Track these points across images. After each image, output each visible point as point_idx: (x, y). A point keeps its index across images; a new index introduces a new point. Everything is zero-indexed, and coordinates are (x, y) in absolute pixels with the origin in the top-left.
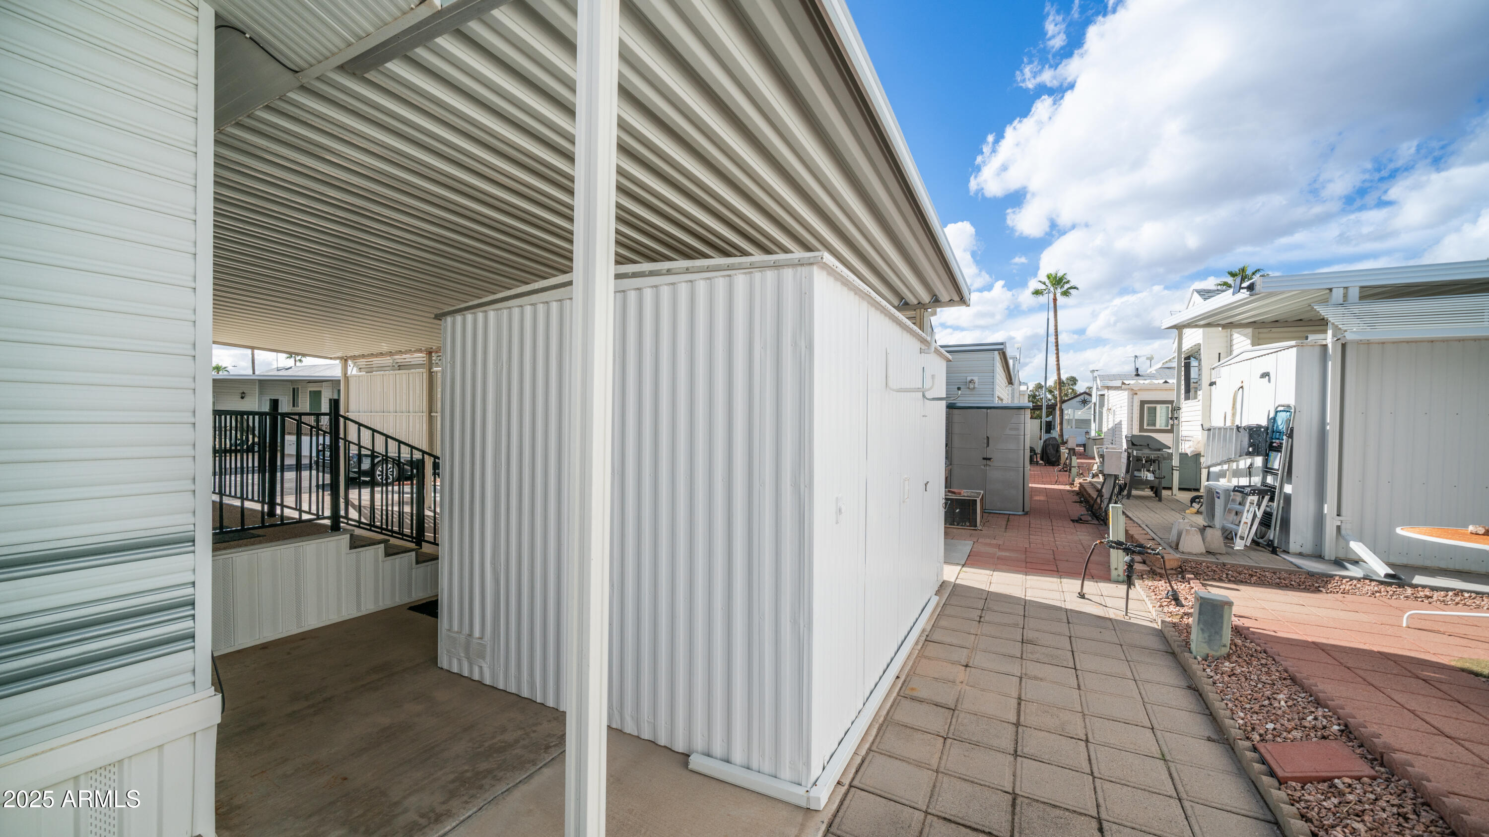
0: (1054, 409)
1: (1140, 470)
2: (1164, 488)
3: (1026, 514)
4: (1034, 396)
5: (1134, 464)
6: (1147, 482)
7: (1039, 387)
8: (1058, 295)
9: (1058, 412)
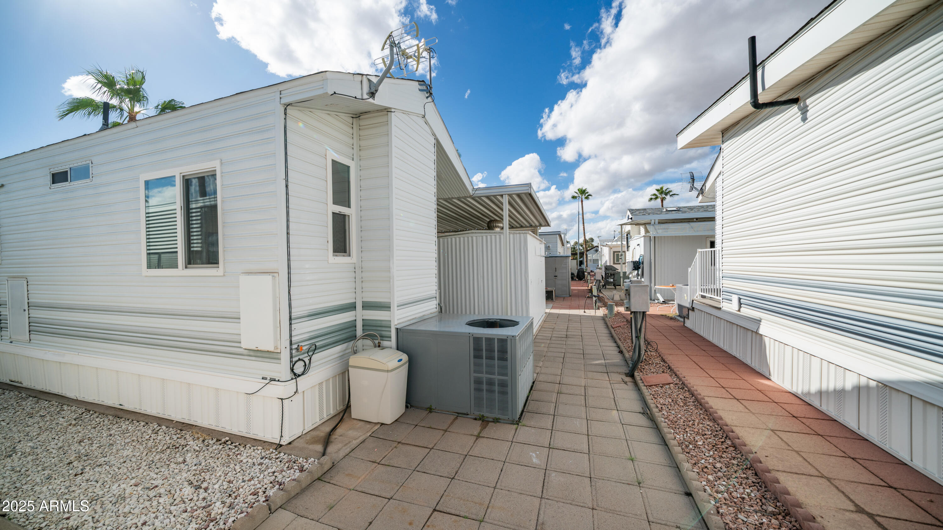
0: (583, 255)
1: (608, 278)
2: (617, 285)
3: (570, 296)
4: (574, 248)
5: (607, 276)
6: (611, 282)
7: (576, 243)
8: (583, 199)
9: (585, 256)
